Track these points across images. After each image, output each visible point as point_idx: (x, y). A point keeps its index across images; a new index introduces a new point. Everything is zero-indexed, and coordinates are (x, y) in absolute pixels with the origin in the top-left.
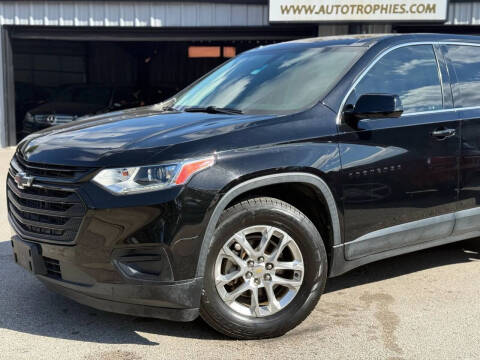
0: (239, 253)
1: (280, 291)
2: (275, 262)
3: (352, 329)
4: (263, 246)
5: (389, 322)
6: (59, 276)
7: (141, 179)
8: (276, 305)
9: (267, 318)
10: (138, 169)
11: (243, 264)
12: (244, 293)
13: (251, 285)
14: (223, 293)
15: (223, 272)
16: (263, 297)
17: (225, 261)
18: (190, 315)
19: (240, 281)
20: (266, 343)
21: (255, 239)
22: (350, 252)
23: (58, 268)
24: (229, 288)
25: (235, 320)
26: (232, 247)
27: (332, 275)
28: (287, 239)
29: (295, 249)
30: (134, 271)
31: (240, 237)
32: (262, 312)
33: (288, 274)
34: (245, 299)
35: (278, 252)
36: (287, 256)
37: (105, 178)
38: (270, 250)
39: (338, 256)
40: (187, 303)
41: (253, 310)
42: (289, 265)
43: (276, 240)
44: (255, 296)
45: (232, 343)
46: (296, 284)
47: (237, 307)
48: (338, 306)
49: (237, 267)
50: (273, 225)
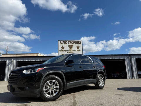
0: (48, 85)
1: (55, 92)
2: (54, 86)
4: (52, 83)
6: (15, 91)
7: (31, 72)
8: (54, 94)
9: (53, 97)
10: (30, 70)
11: (49, 87)
13: (50, 91)
14: (45, 92)
15: (45, 89)
17: (45, 86)
18: (38, 96)
19: (48, 90)
20: (52, 102)
21: (51, 82)
22: (67, 86)
23: (15, 89)
24: (46, 91)
25: (46, 97)
27: (65, 90)
28: (56, 82)
29: (58, 84)
30: (28, 88)
31: (48, 82)
32: (52, 96)
34: (49, 94)
36: (56, 85)
37: (24, 72)
38: (53, 84)
39: (65, 86)
40: (38, 94)
41: (50, 96)
42: (57, 87)
43: (54, 82)
44: (51, 93)
45: (46, 102)
46: (58, 90)
47: (47, 95)
49: (48, 88)
50: (54, 80)
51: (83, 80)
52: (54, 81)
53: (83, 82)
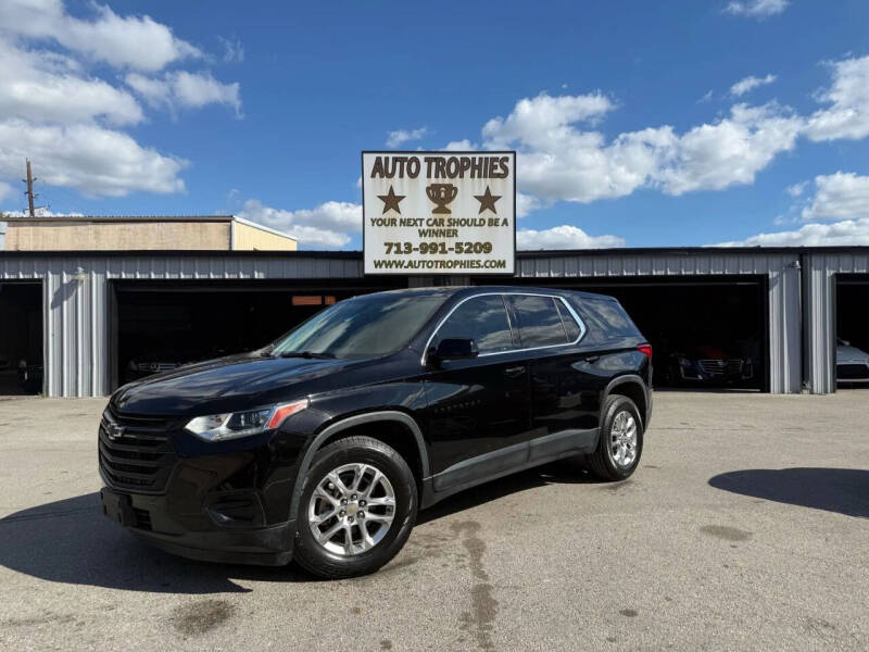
0: (335, 492)
1: (373, 527)
2: (368, 498)
3: (443, 560)
4: (356, 483)
5: (476, 549)
6: (149, 528)
7: (233, 426)
8: (370, 541)
9: (360, 555)
10: (230, 415)
11: (337, 503)
12: (338, 532)
13: (345, 523)
14: (317, 534)
15: (317, 513)
16: (357, 535)
17: (318, 502)
18: (284, 559)
19: (334, 521)
20: (360, 581)
21: (348, 478)
22: (439, 483)
23: (148, 519)
24: (324, 528)
25: (330, 560)
26: (326, 487)
27: (423, 507)
28: (379, 474)
29: (387, 484)
30: (225, 518)
31: (334, 476)
32: (356, 551)
33: (380, 510)
34: (339, 538)
35: (371, 488)
36: (379, 492)
37: (197, 426)
38: (362, 487)
39: (427, 489)
40: (280, 548)
41: (346, 549)
42: (382, 501)
43: (368, 476)
44: (349, 534)
45: (327, 584)
46: (389, 519)
47: (330, 546)
48: (430, 537)
49: (330, 507)
50: (365, 462)
51: (524, 445)
52: (363, 468)
53: (522, 457)
